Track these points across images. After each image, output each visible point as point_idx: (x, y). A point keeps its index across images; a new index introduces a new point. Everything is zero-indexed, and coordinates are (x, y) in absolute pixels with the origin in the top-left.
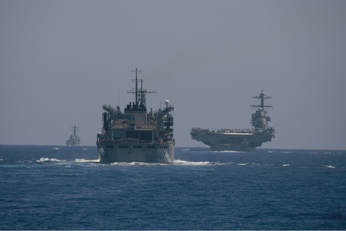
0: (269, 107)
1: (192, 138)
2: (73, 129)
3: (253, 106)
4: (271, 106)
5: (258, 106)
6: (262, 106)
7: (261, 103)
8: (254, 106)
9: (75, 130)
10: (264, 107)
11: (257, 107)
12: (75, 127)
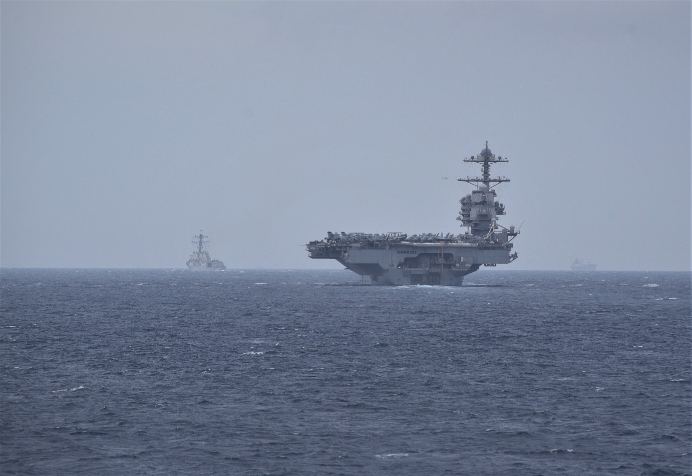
0: (500, 181)
1: (311, 255)
2: (198, 240)
3: (463, 180)
4: (505, 179)
5: (477, 180)
6: (486, 180)
7: (483, 173)
8: (468, 181)
9: (201, 242)
10: (491, 181)
11: (475, 183)
12: (201, 237)
